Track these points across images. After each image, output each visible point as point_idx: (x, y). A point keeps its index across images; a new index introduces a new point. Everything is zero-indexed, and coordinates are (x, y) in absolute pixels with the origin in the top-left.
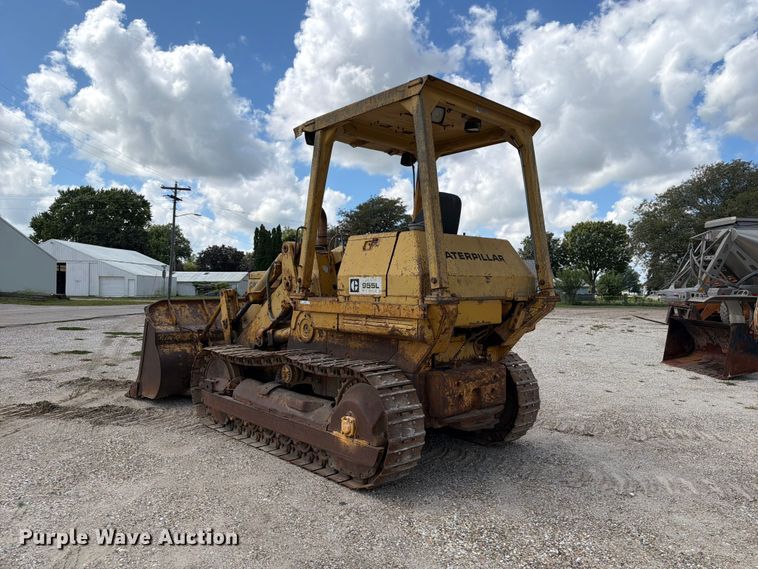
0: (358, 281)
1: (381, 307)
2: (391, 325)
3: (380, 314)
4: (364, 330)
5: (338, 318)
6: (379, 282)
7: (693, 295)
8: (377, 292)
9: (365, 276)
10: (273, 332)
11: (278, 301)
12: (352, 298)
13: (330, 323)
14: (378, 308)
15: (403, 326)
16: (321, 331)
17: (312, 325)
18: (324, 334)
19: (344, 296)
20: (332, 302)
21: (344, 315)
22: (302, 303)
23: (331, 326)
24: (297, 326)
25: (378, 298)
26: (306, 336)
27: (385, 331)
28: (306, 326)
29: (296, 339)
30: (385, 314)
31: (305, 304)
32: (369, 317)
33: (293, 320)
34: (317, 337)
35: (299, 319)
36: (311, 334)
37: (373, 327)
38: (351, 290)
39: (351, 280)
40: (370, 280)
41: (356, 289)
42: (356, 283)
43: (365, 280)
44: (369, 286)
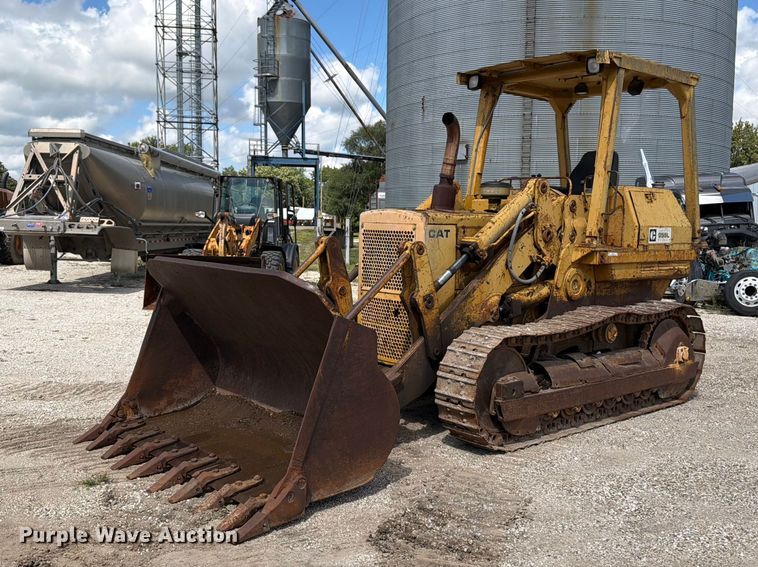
0: (655, 231)
2: (677, 267)
3: (671, 258)
4: (657, 274)
5: (637, 267)
6: (669, 232)
8: (668, 241)
11: (521, 257)
12: (649, 248)
13: (631, 273)
14: (670, 254)
15: (683, 267)
16: (589, 285)
17: (585, 279)
18: (593, 287)
19: (644, 246)
20: (636, 251)
21: (642, 263)
22: (610, 255)
23: (631, 276)
24: (563, 284)
25: (668, 245)
26: (576, 293)
27: (672, 273)
28: (574, 282)
29: (561, 299)
30: (675, 259)
31: (613, 256)
32: (661, 262)
33: (559, 277)
34: (585, 292)
35: (567, 275)
36: (582, 289)
37: (663, 271)
38: (651, 240)
39: (651, 231)
40: (664, 231)
41: (654, 238)
42: (654, 233)
43: (660, 230)
44: (663, 235)
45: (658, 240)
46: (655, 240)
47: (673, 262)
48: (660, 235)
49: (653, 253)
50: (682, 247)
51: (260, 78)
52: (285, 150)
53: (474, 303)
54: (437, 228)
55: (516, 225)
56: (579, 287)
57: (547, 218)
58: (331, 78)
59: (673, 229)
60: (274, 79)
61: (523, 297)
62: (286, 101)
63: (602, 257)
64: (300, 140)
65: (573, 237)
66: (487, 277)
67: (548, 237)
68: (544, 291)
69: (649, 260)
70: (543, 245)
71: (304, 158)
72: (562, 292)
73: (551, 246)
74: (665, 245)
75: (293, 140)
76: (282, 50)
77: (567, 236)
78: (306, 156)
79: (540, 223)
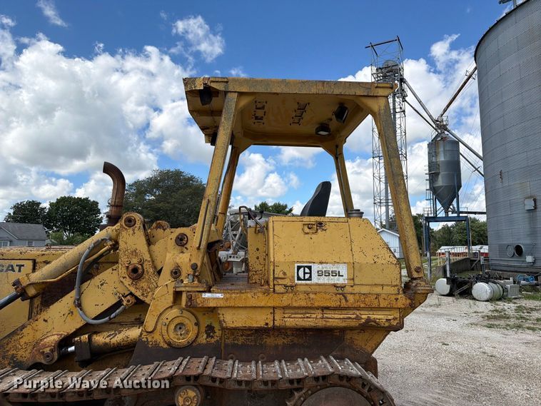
0: (310, 268)
1: (350, 298)
2: (363, 316)
3: (349, 304)
4: (321, 324)
5: (274, 313)
6: (343, 270)
7: (230, 257)
8: (340, 281)
9: (321, 263)
10: (90, 338)
11: (100, 294)
12: (299, 289)
13: (260, 320)
14: (345, 298)
15: (380, 317)
16: (210, 329)
17: (197, 324)
18: (218, 333)
19: (286, 286)
20: (266, 293)
21: (284, 308)
22: (207, 295)
23: (261, 324)
24: (158, 328)
25: (343, 287)
26: (180, 340)
27: (354, 324)
28: (180, 326)
29: (156, 345)
30: (356, 305)
31: (214, 297)
32: (327, 308)
33: (150, 321)
34: (203, 339)
35: (164, 317)
36: (191, 336)
37: (335, 319)
38: (299, 279)
39: (299, 268)
40: (330, 268)
41: (307, 276)
42: (307, 270)
43: (320, 267)
44: (327, 274)
45: (315, 279)
46: (310, 279)
47: (358, 308)
48: (320, 274)
49: (302, 296)
50: (378, 290)
51: (430, 174)
52: (447, 212)
53: (23, 341)
55: (79, 265)
56: (188, 332)
57: (135, 253)
58: (477, 169)
59: (352, 266)
60: (437, 174)
61: (100, 339)
62: (444, 184)
63: (190, 299)
64: (455, 206)
65: (176, 273)
66: (44, 315)
67: (136, 274)
68: (134, 333)
69: (295, 304)
70: (127, 282)
71: (459, 216)
72: (157, 337)
73: (143, 284)
74: (335, 286)
75: (451, 207)
76: (441, 158)
77: (166, 273)
78: (461, 215)
79: (123, 259)
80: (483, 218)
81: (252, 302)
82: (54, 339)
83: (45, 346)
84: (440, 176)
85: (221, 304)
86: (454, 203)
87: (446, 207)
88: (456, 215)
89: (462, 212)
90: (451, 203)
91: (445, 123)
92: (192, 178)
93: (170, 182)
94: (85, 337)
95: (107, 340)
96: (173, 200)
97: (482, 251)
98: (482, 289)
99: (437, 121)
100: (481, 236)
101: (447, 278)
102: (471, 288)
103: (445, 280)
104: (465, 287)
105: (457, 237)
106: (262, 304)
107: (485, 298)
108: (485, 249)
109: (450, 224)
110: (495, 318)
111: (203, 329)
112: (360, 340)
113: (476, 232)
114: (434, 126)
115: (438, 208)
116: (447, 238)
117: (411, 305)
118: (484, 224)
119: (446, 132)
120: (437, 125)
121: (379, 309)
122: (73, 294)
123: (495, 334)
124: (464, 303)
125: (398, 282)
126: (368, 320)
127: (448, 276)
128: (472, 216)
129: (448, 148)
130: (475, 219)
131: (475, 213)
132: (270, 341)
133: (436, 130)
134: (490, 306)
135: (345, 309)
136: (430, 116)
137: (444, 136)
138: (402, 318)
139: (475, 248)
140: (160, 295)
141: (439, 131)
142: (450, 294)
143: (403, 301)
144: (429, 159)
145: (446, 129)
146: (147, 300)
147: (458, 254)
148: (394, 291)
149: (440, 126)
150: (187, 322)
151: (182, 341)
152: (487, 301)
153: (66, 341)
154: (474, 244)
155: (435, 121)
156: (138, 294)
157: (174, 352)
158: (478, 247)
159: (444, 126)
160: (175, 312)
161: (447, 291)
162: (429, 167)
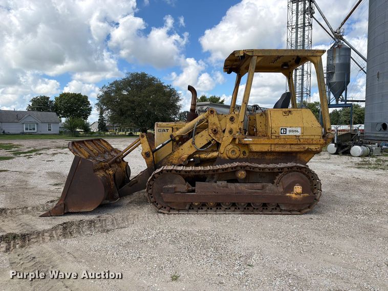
0: (286, 129)
1: (302, 140)
2: (306, 147)
3: (301, 143)
4: (289, 150)
5: (271, 146)
6: (299, 130)
8: (298, 134)
9: (290, 127)
11: (201, 140)
12: (281, 137)
13: (265, 148)
14: (300, 140)
15: (313, 147)
16: (244, 153)
17: (239, 151)
18: (247, 154)
19: (276, 136)
20: (268, 138)
21: (275, 144)
22: (246, 139)
23: (266, 150)
24: (225, 151)
25: (299, 136)
26: (233, 156)
27: (302, 150)
28: (233, 151)
29: (224, 158)
30: (304, 143)
31: (248, 140)
32: (292, 144)
33: (222, 149)
34: (242, 156)
35: (227, 148)
36: (237, 155)
37: (295, 148)
38: (281, 133)
39: (282, 129)
40: (294, 129)
41: (285, 132)
42: (285, 130)
43: (290, 129)
44: (293, 131)
45: (288, 133)
46: (286, 133)
47: (304, 144)
48: (290, 131)
49: (282, 140)
50: (313, 137)
51: (327, 74)
52: (337, 101)
53: (174, 157)
54: (162, 128)
55: (194, 129)
56: (236, 153)
57: (214, 124)
58: (362, 69)
59: (303, 128)
60: (332, 73)
61: (203, 156)
62: (337, 81)
63: (239, 140)
64: (344, 97)
65: (231, 132)
66: (181, 147)
67: (215, 132)
68: (215, 154)
69: (279, 143)
70: (212, 135)
71: (346, 103)
72: (225, 155)
73: (218, 136)
74: (295, 136)
75: (341, 97)
76: (337, 61)
77: (227, 131)
78: (347, 103)
79: (210, 126)
80: (363, 105)
81: (263, 142)
82: (186, 156)
83: (183, 158)
84: (335, 75)
85: (251, 142)
86: (344, 94)
87: (337, 97)
88: (344, 103)
89: (348, 101)
90: (341, 95)
91: (341, 34)
92: (153, 79)
93: (139, 82)
94: (197, 155)
95: (206, 156)
96: (143, 95)
97: (360, 128)
98: (357, 149)
99: (336, 33)
100: (361, 117)
101: (335, 144)
102: (350, 149)
103: (334, 145)
104: (346, 149)
105: (343, 118)
106: (267, 143)
107: (358, 155)
108: (362, 127)
109: (338, 109)
110: (363, 164)
111: (241, 153)
112: (303, 157)
113: (358, 115)
114: (333, 37)
115: (331, 98)
116: (336, 119)
117: (325, 143)
118: (364, 109)
119: (342, 41)
120: (335, 36)
121: (313, 144)
122: (191, 139)
123: (361, 171)
124: (345, 158)
125: (320, 134)
126: (308, 148)
127: (335, 142)
128: (356, 103)
129: (342, 53)
130: (357, 105)
131: (358, 101)
132: (267, 157)
133: (334, 39)
134: (360, 159)
135: (299, 144)
136: (331, 29)
137: (340, 44)
138: (322, 148)
139: (355, 127)
140: (226, 139)
141: (337, 40)
142: (336, 153)
143: (322, 141)
144: (327, 62)
145: (342, 39)
146: (220, 142)
147: (343, 130)
148: (319, 137)
149: (338, 36)
150: (235, 150)
151: (234, 157)
152: (359, 157)
153: (190, 157)
154: (355, 123)
155: (334, 33)
156: (216, 139)
157: (231, 160)
158: (357, 126)
159: (341, 36)
160: (231, 146)
161: (335, 151)
162: (327, 68)
